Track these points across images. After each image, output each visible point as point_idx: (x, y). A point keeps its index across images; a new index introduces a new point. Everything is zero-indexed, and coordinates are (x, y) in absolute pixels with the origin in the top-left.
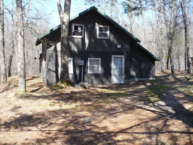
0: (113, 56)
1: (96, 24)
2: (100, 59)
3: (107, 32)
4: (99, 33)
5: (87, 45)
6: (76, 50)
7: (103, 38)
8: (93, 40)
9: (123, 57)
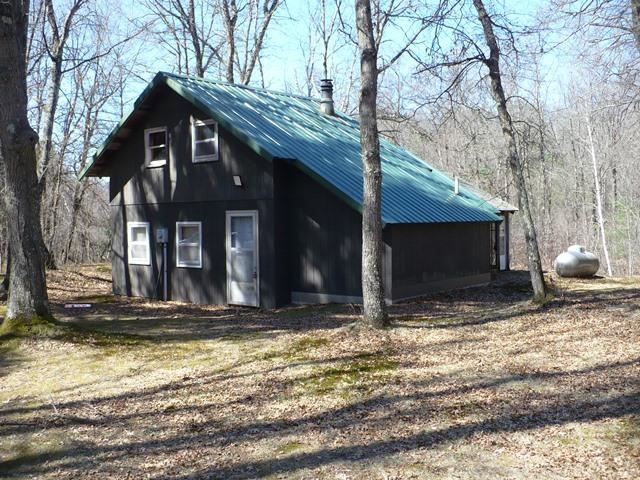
0: (229, 214)
1: (192, 119)
2: (200, 223)
3: (213, 140)
4: (197, 145)
5: (174, 185)
6: (154, 201)
7: (204, 158)
8: (184, 169)
9: (254, 214)
